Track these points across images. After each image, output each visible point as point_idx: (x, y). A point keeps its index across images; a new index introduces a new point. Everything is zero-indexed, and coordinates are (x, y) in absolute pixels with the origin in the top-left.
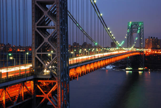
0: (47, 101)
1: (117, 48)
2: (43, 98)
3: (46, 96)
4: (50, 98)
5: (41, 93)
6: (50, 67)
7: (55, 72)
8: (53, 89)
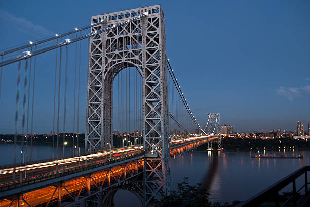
0: (154, 173)
1: (201, 134)
2: (151, 171)
3: (153, 170)
4: (156, 171)
5: (150, 168)
6: (156, 148)
7: (159, 152)
8: (159, 165)
